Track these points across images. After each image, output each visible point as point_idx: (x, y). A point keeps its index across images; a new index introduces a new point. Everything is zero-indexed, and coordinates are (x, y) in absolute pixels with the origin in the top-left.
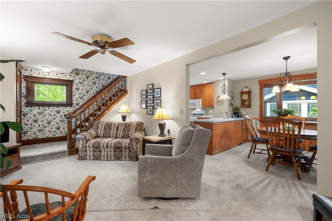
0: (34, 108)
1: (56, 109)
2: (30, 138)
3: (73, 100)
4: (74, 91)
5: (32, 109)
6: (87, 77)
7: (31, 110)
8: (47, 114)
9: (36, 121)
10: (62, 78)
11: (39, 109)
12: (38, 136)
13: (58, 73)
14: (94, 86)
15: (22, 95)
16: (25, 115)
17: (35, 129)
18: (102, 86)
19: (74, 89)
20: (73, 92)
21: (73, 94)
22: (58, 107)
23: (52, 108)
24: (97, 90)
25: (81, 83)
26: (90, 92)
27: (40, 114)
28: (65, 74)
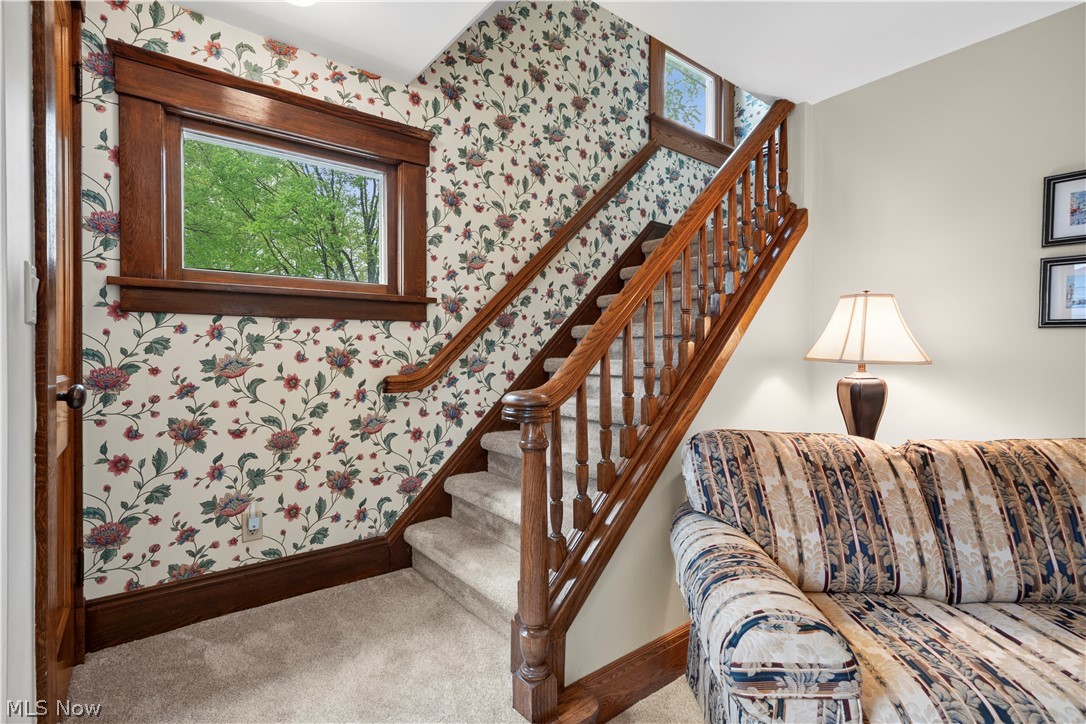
0: (181, 329)
1: (329, 335)
2: (151, 577)
3: (429, 278)
4: (436, 213)
5: (166, 331)
6: (505, 125)
7: (159, 346)
8: (269, 373)
9: (191, 435)
10: (362, 106)
11: (216, 333)
12: (211, 554)
13: (343, 69)
14: (535, 186)
15: (88, 209)
16: (111, 383)
17: (186, 502)
18: (579, 193)
19: (433, 202)
20: (430, 221)
21: (430, 234)
22: (340, 319)
23: (304, 325)
24: (550, 213)
25: (472, 160)
26: (517, 224)
27: (221, 371)
28: (384, 83)
